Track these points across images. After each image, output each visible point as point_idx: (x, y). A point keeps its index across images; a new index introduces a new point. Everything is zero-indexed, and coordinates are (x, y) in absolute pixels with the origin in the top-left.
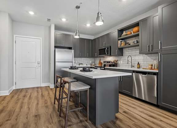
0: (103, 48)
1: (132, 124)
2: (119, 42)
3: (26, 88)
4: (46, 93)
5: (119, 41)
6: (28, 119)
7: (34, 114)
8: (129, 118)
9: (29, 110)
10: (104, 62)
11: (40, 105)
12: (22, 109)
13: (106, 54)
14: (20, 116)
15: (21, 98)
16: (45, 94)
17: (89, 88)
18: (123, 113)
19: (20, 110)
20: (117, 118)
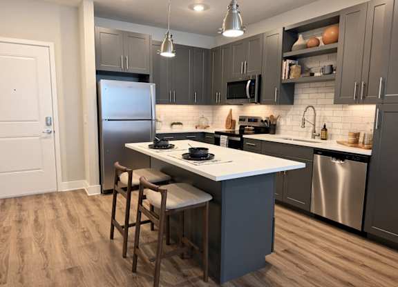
0: (240, 79)
1: (301, 277)
2: (286, 64)
3: (15, 198)
4: (79, 211)
5: (284, 63)
6: (52, 277)
7: (62, 266)
8: (294, 263)
9: (46, 257)
10: (240, 120)
11: (72, 245)
12: (25, 256)
13: (249, 97)
14: (27, 274)
15: (10, 228)
16: (76, 213)
17: (210, 201)
18: (283, 254)
19: (22, 257)
20: (268, 265)
